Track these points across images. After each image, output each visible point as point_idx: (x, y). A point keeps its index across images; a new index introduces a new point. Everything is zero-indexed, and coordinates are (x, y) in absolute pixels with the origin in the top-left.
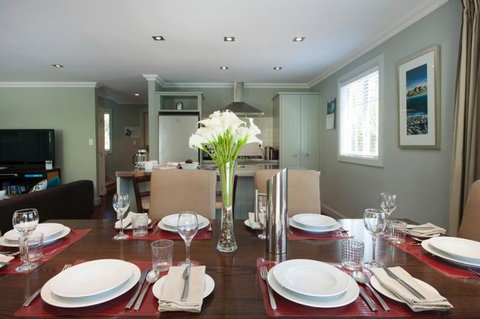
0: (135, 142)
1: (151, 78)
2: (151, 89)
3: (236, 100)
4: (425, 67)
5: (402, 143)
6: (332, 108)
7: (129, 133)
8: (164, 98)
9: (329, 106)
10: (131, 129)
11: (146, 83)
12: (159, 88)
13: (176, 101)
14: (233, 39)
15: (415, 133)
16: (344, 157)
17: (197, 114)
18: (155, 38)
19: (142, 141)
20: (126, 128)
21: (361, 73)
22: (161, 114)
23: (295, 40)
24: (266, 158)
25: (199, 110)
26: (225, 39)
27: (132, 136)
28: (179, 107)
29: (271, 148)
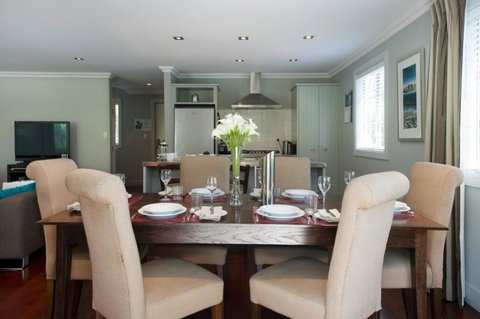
0: (145, 136)
1: (167, 70)
2: (167, 81)
3: (252, 92)
4: (414, 66)
5: (401, 137)
6: (349, 100)
7: (139, 126)
8: (179, 90)
9: (347, 97)
10: (141, 121)
11: (162, 74)
12: (175, 80)
13: (192, 92)
14: (247, 38)
15: (409, 127)
16: (359, 151)
17: (213, 106)
18: (175, 38)
19: (153, 135)
20: (136, 120)
21: (368, 69)
22: (177, 106)
23: (305, 38)
24: (284, 153)
25: (215, 102)
26: (240, 38)
27: (142, 129)
28: (195, 99)
29: (289, 142)
